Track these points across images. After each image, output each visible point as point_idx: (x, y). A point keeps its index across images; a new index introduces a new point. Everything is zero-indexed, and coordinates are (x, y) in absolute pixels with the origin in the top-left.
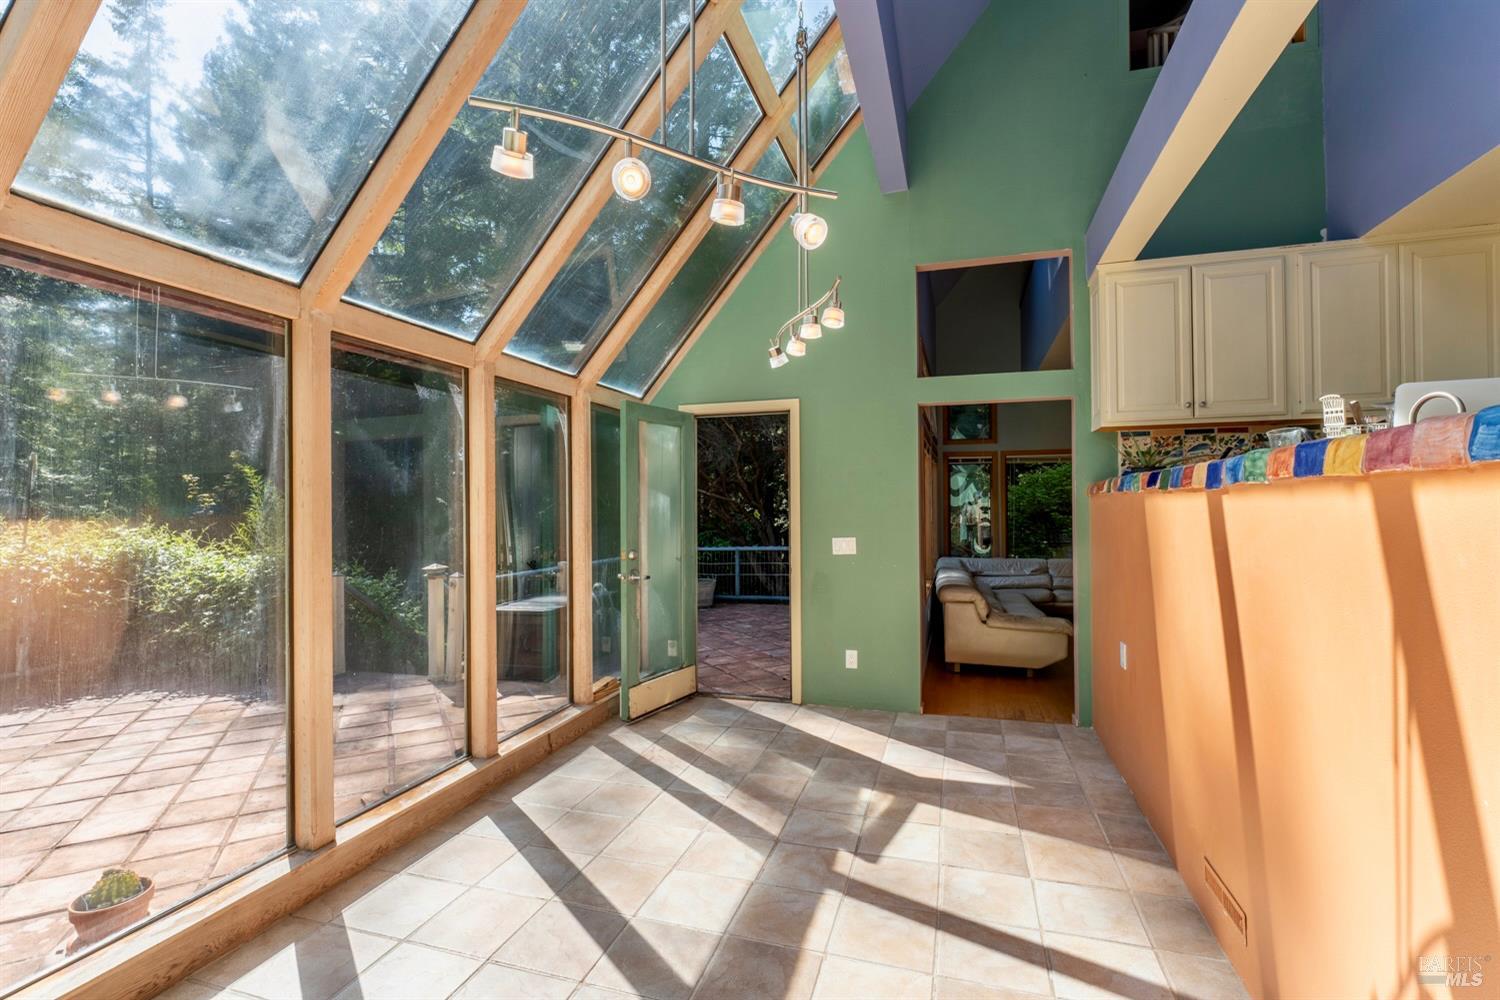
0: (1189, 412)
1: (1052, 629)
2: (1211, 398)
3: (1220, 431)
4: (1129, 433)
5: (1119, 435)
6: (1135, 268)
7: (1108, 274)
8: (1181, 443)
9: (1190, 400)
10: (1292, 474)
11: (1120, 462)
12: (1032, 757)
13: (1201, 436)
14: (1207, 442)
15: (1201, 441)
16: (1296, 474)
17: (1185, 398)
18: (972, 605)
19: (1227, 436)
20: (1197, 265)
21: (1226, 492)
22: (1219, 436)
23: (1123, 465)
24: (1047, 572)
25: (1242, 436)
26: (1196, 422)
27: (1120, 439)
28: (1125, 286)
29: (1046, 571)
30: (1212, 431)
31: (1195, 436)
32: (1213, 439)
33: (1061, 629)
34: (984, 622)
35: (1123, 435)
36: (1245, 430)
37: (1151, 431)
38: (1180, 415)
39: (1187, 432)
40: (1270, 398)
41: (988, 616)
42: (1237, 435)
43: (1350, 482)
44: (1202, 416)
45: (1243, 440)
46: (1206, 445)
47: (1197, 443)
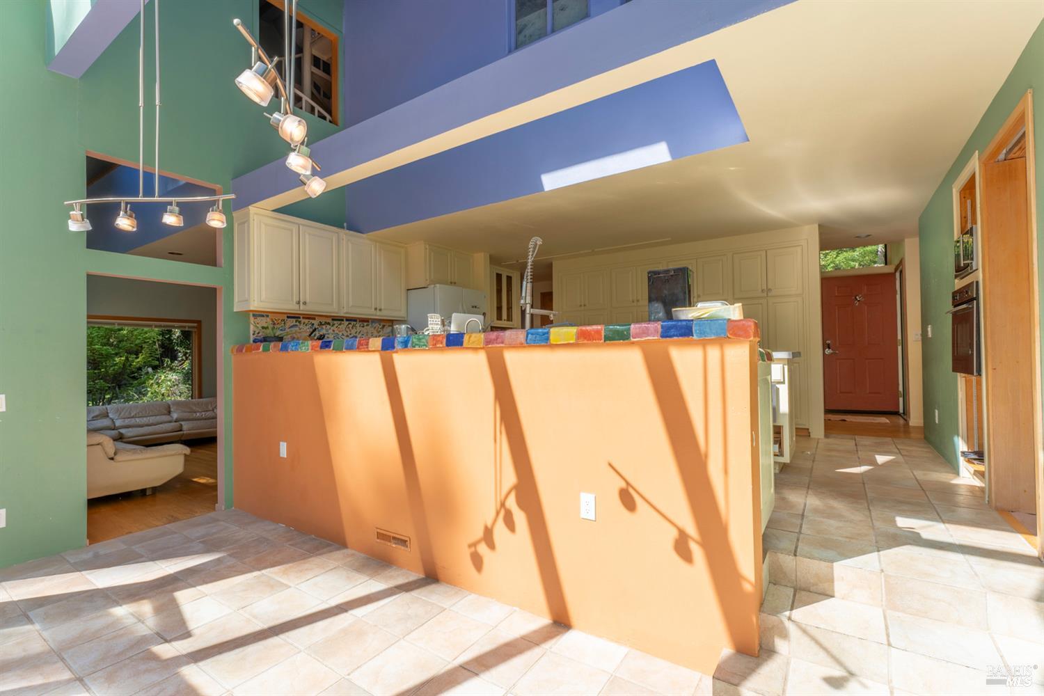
0: (297, 307)
1: (173, 453)
2: (308, 301)
3: (303, 318)
4: (258, 314)
5: (251, 315)
6: (270, 215)
7: (256, 214)
8: (285, 323)
9: (298, 300)
10: (445, 345)
11: (251, 332)
12: (215, 536)
13: (294, 320)
14: (297, 323)
15: (294, 323)
16: (447, 345)
17: (295, 299)
18: (99, 446)
19: (306, 321)
20: (303, 225)
21: (397, 352)
22: (303, 321)
23: (254, 334)
24: (108, 416)
25: (313, 322)
26: (301, 312)
27: (252, 319)
28: (266, 225)
29: (106, 416)
30: (300, 318)
31: (292, 320)
32: (300, 322)
33: (180, 452)
34: (112, 459)
35: (254, 315)
36: (314, 319)
37: (270, 315)
38: (291, 307)
39: (288, 317)
40: (332, 304)
41: (115, 454)
42: (311, 321)
43: (476, 349)
44: (303, 309)
45: (313, 324)
46: (297, 325)
47: (292, 324)
